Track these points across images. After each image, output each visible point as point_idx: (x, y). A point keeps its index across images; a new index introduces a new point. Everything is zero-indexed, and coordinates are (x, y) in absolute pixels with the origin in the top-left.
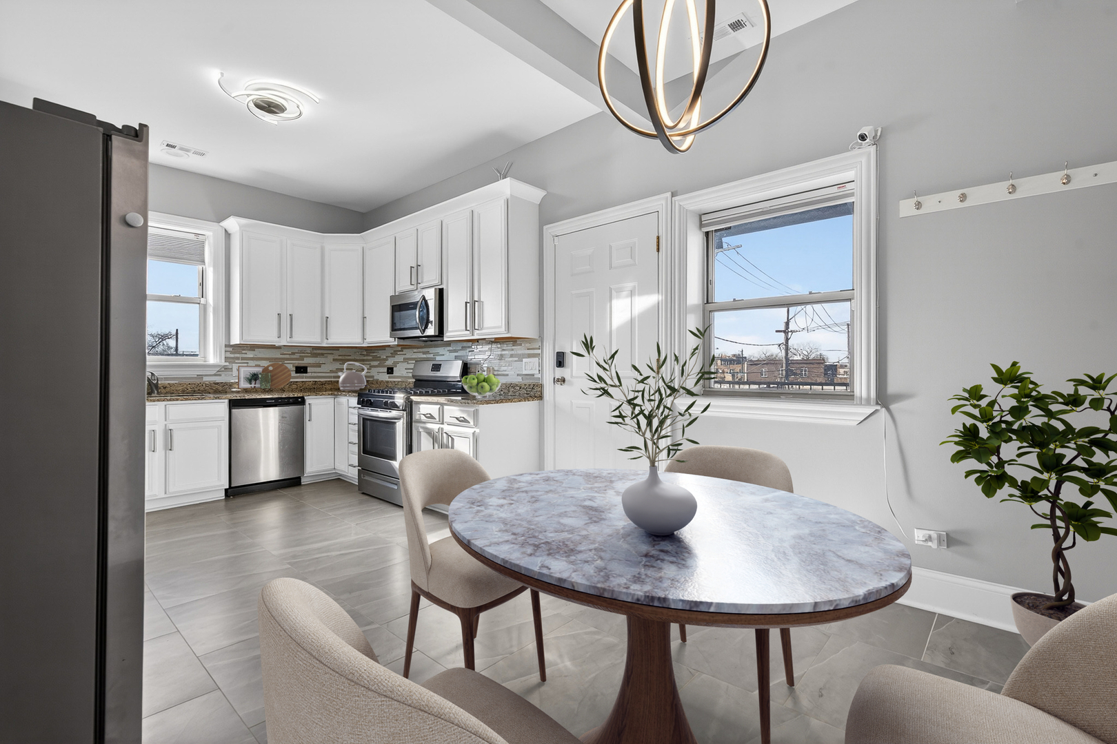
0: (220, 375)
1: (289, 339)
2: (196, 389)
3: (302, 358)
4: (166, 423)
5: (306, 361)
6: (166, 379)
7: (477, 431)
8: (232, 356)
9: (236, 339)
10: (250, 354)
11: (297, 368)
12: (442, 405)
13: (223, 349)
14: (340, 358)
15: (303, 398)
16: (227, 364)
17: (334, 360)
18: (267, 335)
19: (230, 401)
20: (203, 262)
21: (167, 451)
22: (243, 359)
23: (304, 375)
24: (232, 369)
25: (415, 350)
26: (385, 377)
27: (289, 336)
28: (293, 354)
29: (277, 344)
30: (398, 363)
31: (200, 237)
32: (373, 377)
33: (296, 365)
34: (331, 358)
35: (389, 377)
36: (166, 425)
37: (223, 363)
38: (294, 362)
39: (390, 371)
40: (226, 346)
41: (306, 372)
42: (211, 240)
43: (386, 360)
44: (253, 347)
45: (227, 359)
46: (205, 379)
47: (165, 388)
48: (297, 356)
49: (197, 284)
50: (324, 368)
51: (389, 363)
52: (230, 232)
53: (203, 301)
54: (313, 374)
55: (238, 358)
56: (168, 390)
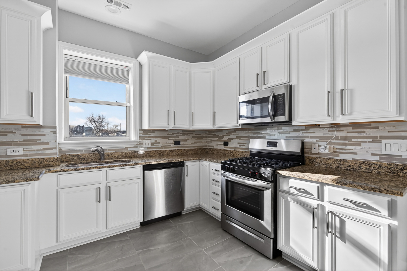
0: (137, 147)
1: (173, 126)
2: (125, 156)
3: (177, 137)
4: (107, 182)
5: (180, 138)
6: (109, 150)
7: (395, 223)
8: (143, 135)
9: (146, 126)
10: (152, 135)
11: (175, 142)
12: (323, 184)
13: (139, 132)
14: (196, 136)
15: (183, 162)
16: (141, 140)
17: (193, 137)
18: (162, 124)
19: (144, 166)
20: (128, 82)
21: (107, 201)
22: (149, 137)
23: (178, 146)
24: (143, 143)
25: (246, 132)
26: (223, 147)
27: (173, 124)
28: (173, 134)
29: (166, 129)
30: (232, 139)
31: (127, 68)
32: (213, 146)
33: (175, 140)
34: (191, 136)
35: (225, 147)
36: (106, 183)
37: (139, 140)
38: (174, 138)
39: (226, 144)
40: (140, 130)
41: (180, 144)
42: (132, 69)
43: (223, 137)
44: (154, 131)
45: (140, 138)
46: (130, 149)
47: (108, 155)
48: (175, 135)
49: (126, 95)
50: (189, 142)
51: (226, 138)
52: (142, 64)
53: (128, 104)
54: (183, 146)
55: (146, 137)
56: (110, 156)
